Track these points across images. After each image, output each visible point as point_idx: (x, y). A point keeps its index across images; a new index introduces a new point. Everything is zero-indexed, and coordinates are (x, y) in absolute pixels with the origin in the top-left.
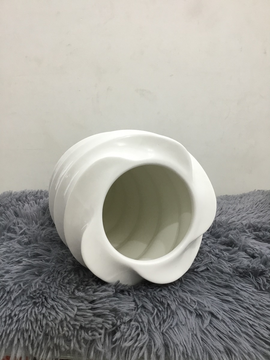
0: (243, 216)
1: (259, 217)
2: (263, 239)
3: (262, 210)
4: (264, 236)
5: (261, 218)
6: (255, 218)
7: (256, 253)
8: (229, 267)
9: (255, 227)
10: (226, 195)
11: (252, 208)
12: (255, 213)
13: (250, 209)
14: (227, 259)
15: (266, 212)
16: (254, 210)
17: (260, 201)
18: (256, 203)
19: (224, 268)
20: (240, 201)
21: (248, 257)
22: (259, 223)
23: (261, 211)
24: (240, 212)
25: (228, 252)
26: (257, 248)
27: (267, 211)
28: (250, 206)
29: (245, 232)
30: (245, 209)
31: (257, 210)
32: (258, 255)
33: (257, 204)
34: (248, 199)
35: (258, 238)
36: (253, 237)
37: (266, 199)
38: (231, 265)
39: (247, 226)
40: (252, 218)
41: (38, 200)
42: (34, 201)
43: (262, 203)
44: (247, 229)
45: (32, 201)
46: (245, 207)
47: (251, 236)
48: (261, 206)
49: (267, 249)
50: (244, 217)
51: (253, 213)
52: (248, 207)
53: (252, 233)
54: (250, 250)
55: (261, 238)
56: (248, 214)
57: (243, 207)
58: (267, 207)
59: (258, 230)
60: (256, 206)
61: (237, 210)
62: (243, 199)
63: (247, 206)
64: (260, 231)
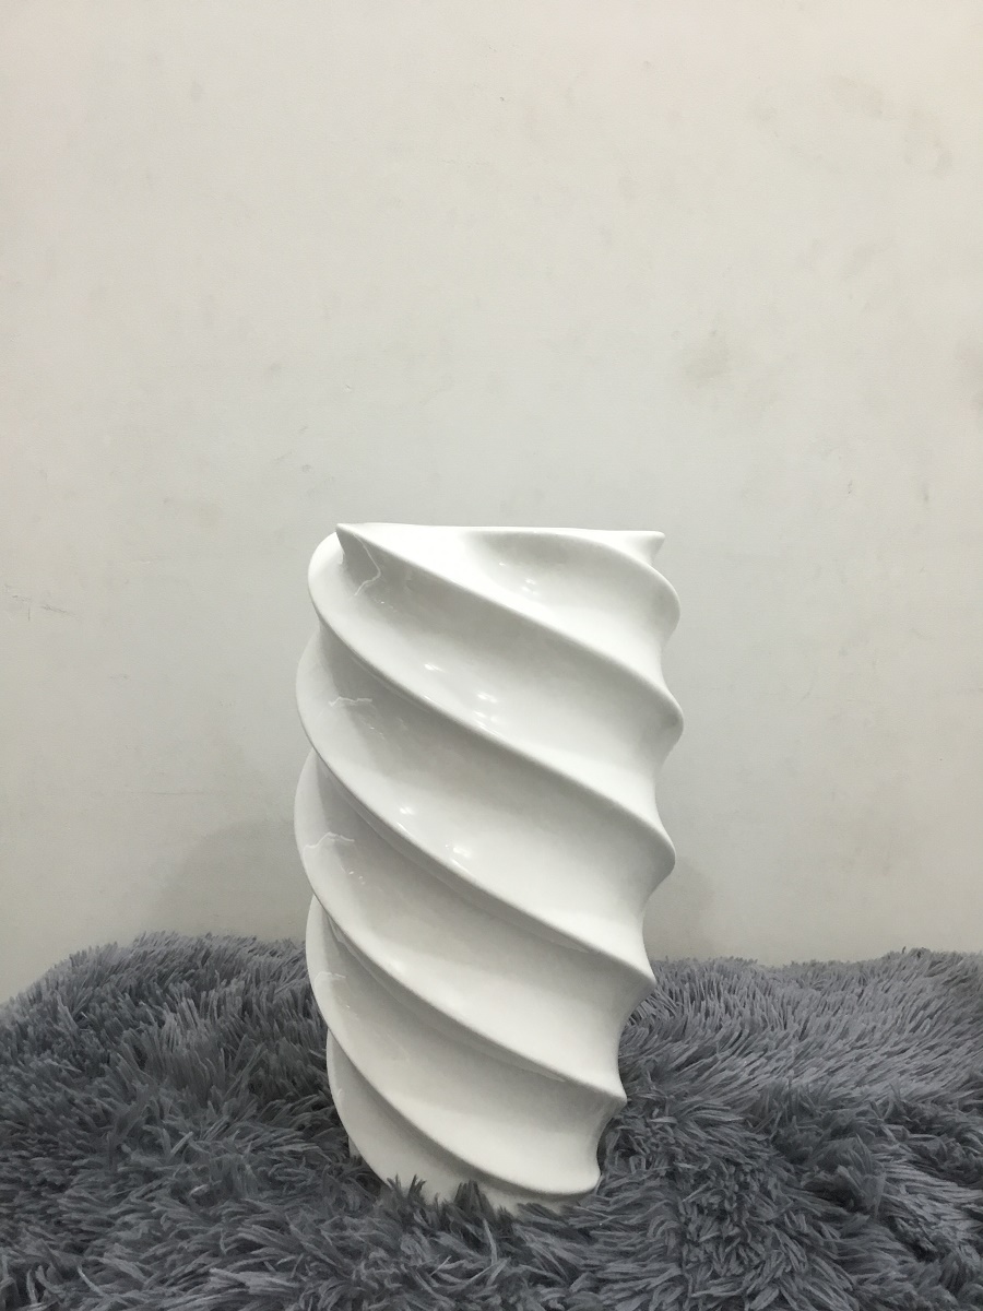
0: (873, 1062)
1: (923, 1071)
2: (942, 1167)
3: (932, 1043)
4: (942, 1155)
5: (931, 1074)
6: (911, 1075)
7: (925, 1234)
8: (846, 1290)
9: (914, 1116)
10: (814, 964)
11: (900, 1032)
12: (910, 1053)
13: (895, 1037)
14: (836, 1257)
15: (946, 1053)
16: (906, 1040)
17: (925, 1007)
18: (913, 1012)
19: (832, 1294)
20: (860, 996)
21: (898, 1246)
22: (923, 1099)
23: (931, 1048)
24: (861, 1047)
25: (838, 1229)
26: (926, 1212)
27: (947, 1048)
28: (893, 1025)
29: (880, 1133)
30: (877, 1035)
31: (917, 1042)
32: (931, 1247)
33: (918, 1018)
34: (886, 991)
35: (925, 1162)
36: (910, 1155)
37: (943, 999)
38: (851, 1283)
39: (890, 1108)
40: (902, 1073)
41: (204, 994)
42: (191, 1002)
43: (931, 1017)
44: (889, 1121)
45: (184, 998)
46: (879, 1025)
47: (903, 1152)
48: (928, 1027)
49: (957, 1215)
50: (874, 1066)
51: (904, 1051)
52: (888, 1026)
53: (902, 1139)
54: (907, 1221)
55: (934, 1163)
56: (890, 1054)
57: (872, 1024)
58: (949, 1035)
59: (924, 1128)
60: (913, 1024)
61: (852, 1037)
62: (869, 991)
63: (884, 1023)
64: (928, 1131)
